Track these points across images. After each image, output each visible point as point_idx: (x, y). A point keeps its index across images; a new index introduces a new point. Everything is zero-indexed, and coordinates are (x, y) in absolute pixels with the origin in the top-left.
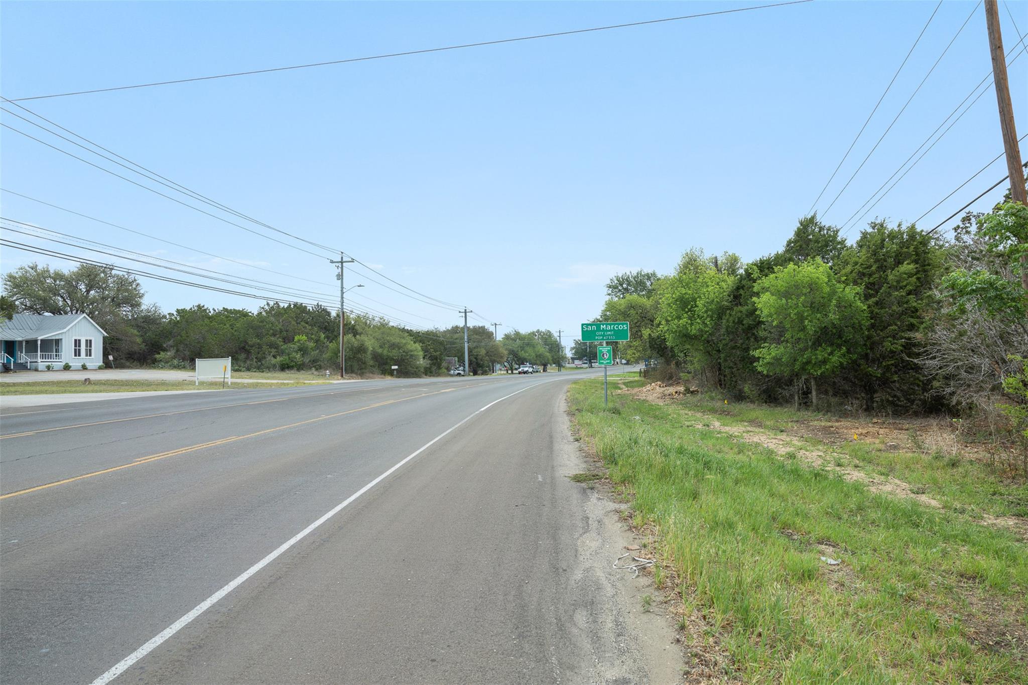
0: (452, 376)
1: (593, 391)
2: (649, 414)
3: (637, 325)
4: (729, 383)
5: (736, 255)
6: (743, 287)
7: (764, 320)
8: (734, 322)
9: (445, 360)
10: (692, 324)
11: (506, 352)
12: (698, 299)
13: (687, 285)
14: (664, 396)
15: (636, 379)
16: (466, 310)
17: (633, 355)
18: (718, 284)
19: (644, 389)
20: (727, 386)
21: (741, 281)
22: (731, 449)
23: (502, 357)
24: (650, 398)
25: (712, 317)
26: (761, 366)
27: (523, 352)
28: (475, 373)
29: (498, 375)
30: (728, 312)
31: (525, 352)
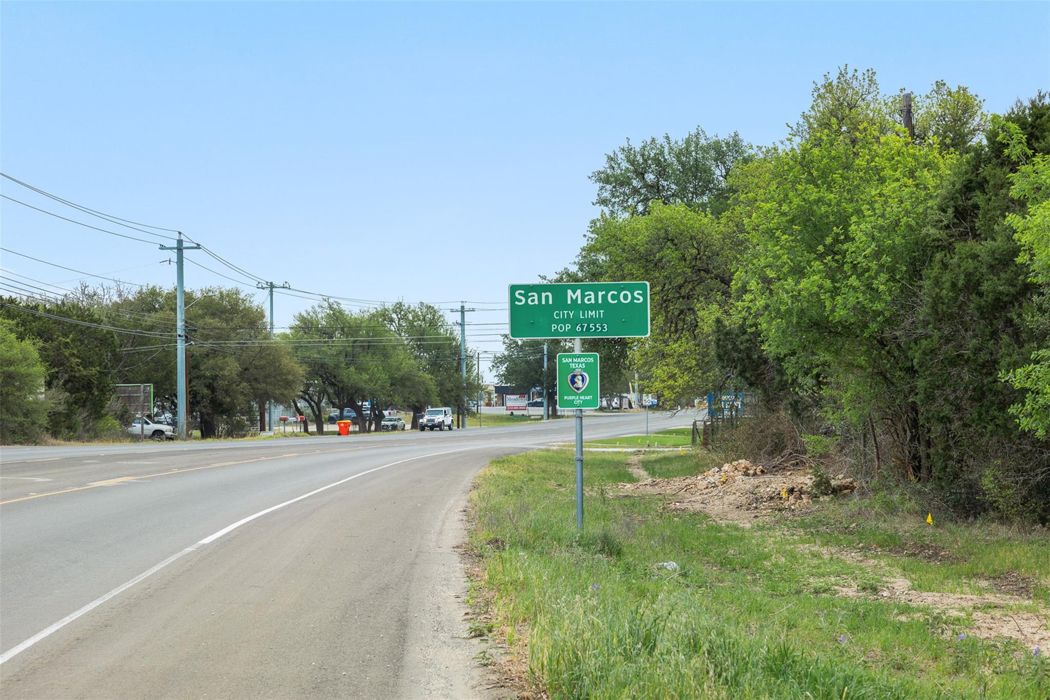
0: (136, 438)
1: (551, 485)
2: (706, 554)
3: (684, 292)
4: (940, 464)
5: (971, 92)
6: (982, 185)
7: (1040, 279)
8: (954, 285)
9: (114, 390)
10: (835, 292)
11: (301, 370)
12: (854, 219)
13: (823, 179)
14: (754, 501)
15: (681, 450)
16: (180, 242)
17: (671, 382)
18: (912, 174)
19: (701, 482)
20: (935, 473)
21: (976, 167)
22: (936, 658)
23: (288, 384)
24: (715, 508)
25: (892, 270)
26: (1031, 415)
27: (352, 369)
28: (208, 431)
29: (276, 436)
30: (938, 256)
31: (361, 369)
